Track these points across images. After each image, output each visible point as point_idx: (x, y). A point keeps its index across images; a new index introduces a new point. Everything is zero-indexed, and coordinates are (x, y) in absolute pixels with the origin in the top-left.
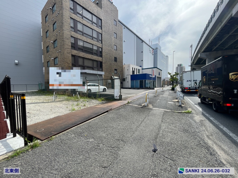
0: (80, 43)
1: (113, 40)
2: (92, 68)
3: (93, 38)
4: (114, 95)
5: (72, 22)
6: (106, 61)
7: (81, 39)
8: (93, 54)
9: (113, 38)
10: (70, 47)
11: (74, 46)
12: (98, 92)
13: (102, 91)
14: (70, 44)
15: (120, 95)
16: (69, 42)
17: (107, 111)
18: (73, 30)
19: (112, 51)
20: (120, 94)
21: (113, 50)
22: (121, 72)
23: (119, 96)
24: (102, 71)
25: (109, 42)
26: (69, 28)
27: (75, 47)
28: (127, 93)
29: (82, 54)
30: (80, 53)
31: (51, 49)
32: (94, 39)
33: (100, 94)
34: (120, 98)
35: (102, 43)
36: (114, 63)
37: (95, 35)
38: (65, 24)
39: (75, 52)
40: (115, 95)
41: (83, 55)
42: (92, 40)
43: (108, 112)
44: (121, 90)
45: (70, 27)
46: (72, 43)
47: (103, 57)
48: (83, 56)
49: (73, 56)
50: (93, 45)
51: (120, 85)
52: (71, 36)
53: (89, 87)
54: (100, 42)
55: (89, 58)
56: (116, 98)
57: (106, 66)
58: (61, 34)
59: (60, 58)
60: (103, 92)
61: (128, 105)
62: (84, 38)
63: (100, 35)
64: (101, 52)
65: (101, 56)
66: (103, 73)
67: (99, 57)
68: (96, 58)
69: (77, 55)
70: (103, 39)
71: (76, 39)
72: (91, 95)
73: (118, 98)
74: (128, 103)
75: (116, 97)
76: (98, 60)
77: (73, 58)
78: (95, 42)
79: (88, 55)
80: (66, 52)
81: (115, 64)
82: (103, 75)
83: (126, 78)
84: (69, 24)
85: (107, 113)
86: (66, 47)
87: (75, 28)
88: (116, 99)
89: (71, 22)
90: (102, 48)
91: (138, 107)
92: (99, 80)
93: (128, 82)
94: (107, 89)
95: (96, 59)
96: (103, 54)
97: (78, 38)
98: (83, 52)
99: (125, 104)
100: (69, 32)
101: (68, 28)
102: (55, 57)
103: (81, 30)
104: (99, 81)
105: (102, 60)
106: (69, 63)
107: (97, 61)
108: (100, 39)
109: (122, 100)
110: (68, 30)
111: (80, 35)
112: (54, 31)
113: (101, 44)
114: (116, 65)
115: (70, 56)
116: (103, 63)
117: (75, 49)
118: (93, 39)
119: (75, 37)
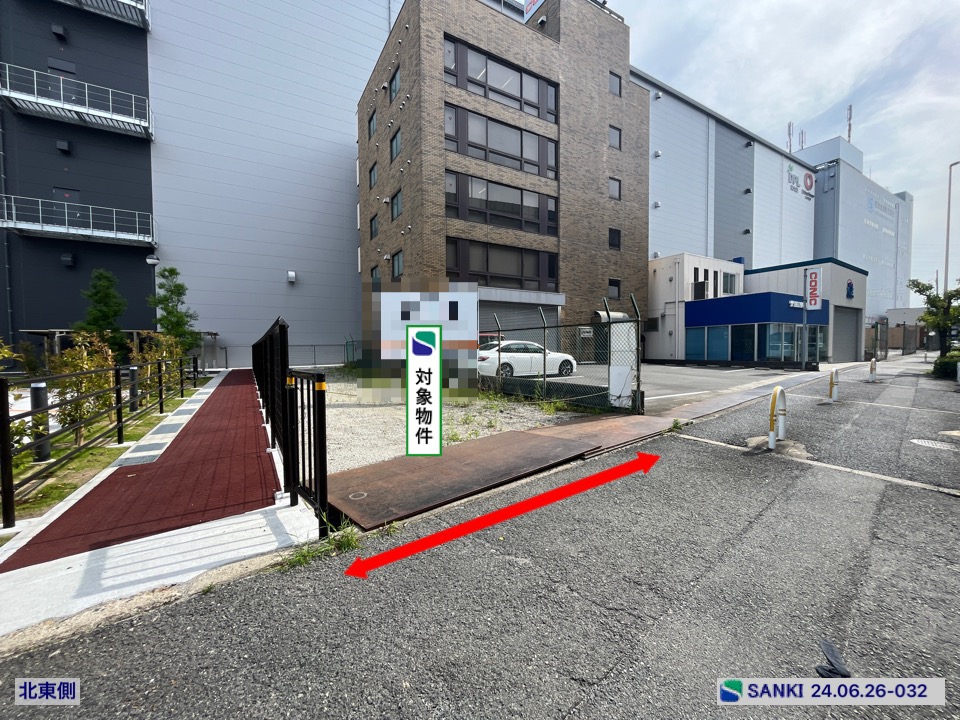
0: (478, 192)
1: (605, 159)
2: (519, 283)
3: (521, 162)
4: (607, 389)
5: (450, 118)
6: (575, 250)
7: (479, 174)
8: (521, 228)
9: (605, 149)
10: (442, 212)
11: (456, 205)
12: (542, 376)
13: (557, 372)
14: (442, 200)
15: (634, 392)
16: (437, 193)
17: (581, 457)
18: (453, 146)
19: (598, 204)
20: (635, 388)
21: (602, 201)
22: (637, 290)
23: (629, 393)
24: (556, 290)
25: (588, 171)
26: (441, 142)
27: (457, 208)
28: (668, 383)
29: (482, 231)
30: (474, 227)
31: (383, 225)
32: (527, 167)
33: (549, 384)
34: (637, 406)
35: (557, 178)
36: (606, 252)
37: (531, 152)
38: (428, 129)
39: (458, 227)
40: (614, 391)
41: (486, 236)
42: (519, 174)
43: (584, 459)
44: (638, 370)
45: (443, 139)
46: (448, 195)
47: (561, 232)
48: (484, 239)
49: (451, 241)
50: (521, 190)
51: (637, 349)
52: (448, 171)
53: (506, 357)
54: (551, 174)
55: (508, 243)
56: (616, 404)
57: (573, 269)
58: (414, 170)
59: (408, 252)
60: (560, 374)
61: (676, 439)
62: (492, 171)
63: (551, 146)
64: (554, 216)
65: (554, 231)
66: (558, 299)
67: (544, 234)
68: (535, 241)
69: (463, 236)
70: (561, 160)
71: (462, 178)
72: (512, 388)
73: (627, 403)
74: (676, 427)
75: (619, 397)
76: (543, 249)
77: (452, 247)
78: (532, 176)
79: (502, 231)
80: (427, 229)
81: (613, 259)
82: (559, 308)
83: (663, 316)
84: (442, 128)
85: (580, 462)
86: (430, 210)
87: (459, 141)
88: (616, 408)
89: (447, 119)
90: (557, 200)
91: (725, 448)
92: (544, 328)
93: (671, 334)
94: (574, 363)
95: (535, 246)
96: (563, 222)
97: (470, 173)
98: (486, 223)
99: (660, 434)
100: (441, 155)
101: (437, 144)
102: (394, 251)
103: (481, 141)
104: (547, 331)
105: (558, 246)
106: (438, 267)
107: (536, 253)
108: (552, 162)
109: (643, 414)
110: (436, 152)
111: (478, 162)
112: (392, 161)
113: (555, 183)
114: (616, 264)
115: (443, 241)
116: (561, 257)
117: (458, 216)
118: (521, 169)
119: (459, 170)
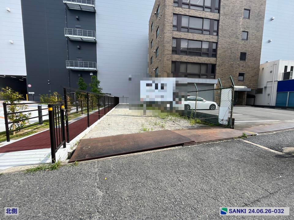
0: (184, 45)
1: (241, 24)
2: (199, 76)
3: (202, 31)
4: (218, 116)
6: (223, 62)
7: (185, 38)
8: (200, 56)
9: (241, 19)
10: (171, 53)
11: (176, 51)
14: (171, 49)
15: (229, 118)
16: (169, 46)
18: (176, 29)
19: (236, 43)
21: (238, 41)
22: (253, 77)
23: (227, 119)
24: (214, 78)
25: (232, 30)
29: (185, 58)
30: (182, 57)
31: (154, 59)
32: (204, 32)
35: (217, 35)
36: (238, 62)
37: (207, 26)
38: (167, 24)
39: (176, 57)
41: (187, 60)
42: (201, 35)
43: (183, 146)
45: (172, 27)
46: (173, 47)
47: (218, 56)
49: (173, 62)
50: (202, 41)
51: (232, 100)
52: (173, 38)
54: (215, 34)
55: (195, 62)
57: (222, 70)
58: (162, 40)
61: (240, 141)
62: (190, 36)
63: (216, 22)
64: (215, 51)
65: (215, 55)
67: (210, 57)
68: (206, 60)
69: (178, 60)
70: (220, 27)
71: (178, 40)
73: (226, 123)
74: (244, 137)
76: (209, 63)
77: (174, 65)
78: (206, 35)
79: (193, 57)
80: (165, 59)
81: (241, 65)
82: (215, 85)
84: (172, 23)
86: (166, 52)
87: (178, 27)
89: (174, 19)
90: (217, 43)
92: (196, 91)
93: (269, 95)
94: (217, 105)
95: (206, 62)
96: (219, 52)
97: (181, 38)
98: (187, 55)
99: (232, 138)
100: (171, 33)
101: (170, 29)
102: (156, 68)
103: (187, 25)
104: (197, 93)
105: (216, 61)
107: (207, 64)
108: (216, 29)
110: (169, 32)
111: (186, 33)
112: (157, 37)
113: (216, 37)
114: (243, 66)
115: (170, 63)
116: (217, 66)
117: (176, 54)
118: (202, 33)
119: (177, 37)
